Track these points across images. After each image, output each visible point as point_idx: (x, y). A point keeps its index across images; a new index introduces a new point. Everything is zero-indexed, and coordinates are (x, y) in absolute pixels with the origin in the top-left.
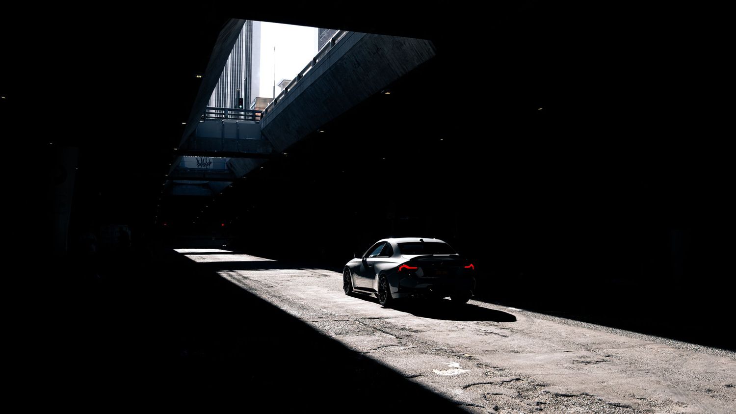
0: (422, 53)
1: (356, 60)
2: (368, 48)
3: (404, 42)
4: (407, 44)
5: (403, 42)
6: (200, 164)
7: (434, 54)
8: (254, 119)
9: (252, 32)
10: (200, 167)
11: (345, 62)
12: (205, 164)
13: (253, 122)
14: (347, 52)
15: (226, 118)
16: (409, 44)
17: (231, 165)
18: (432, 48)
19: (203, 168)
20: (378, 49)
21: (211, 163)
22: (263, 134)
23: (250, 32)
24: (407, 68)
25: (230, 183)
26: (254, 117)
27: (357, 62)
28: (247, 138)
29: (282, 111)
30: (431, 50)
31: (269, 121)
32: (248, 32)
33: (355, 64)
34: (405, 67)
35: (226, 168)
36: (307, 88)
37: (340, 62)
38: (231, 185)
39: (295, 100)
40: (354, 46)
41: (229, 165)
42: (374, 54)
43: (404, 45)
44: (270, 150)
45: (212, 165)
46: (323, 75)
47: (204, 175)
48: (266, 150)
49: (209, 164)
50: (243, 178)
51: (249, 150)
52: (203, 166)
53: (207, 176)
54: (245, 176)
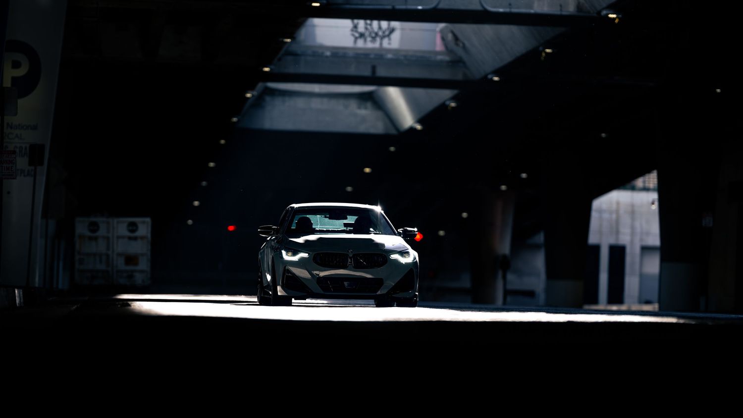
6: (362, 35)
10: (360, 43)
12: (376, 34)
19: (370, 45)
21: (393, 30)
38: (454, 98)
45: (396, 37)
47: (374, 68)
48: (561, 6)
49: (387, 33)
50: (491, 80)
51: (510, 5)
52: (369, 39)
53: (382, 72)
54: (496, 72)
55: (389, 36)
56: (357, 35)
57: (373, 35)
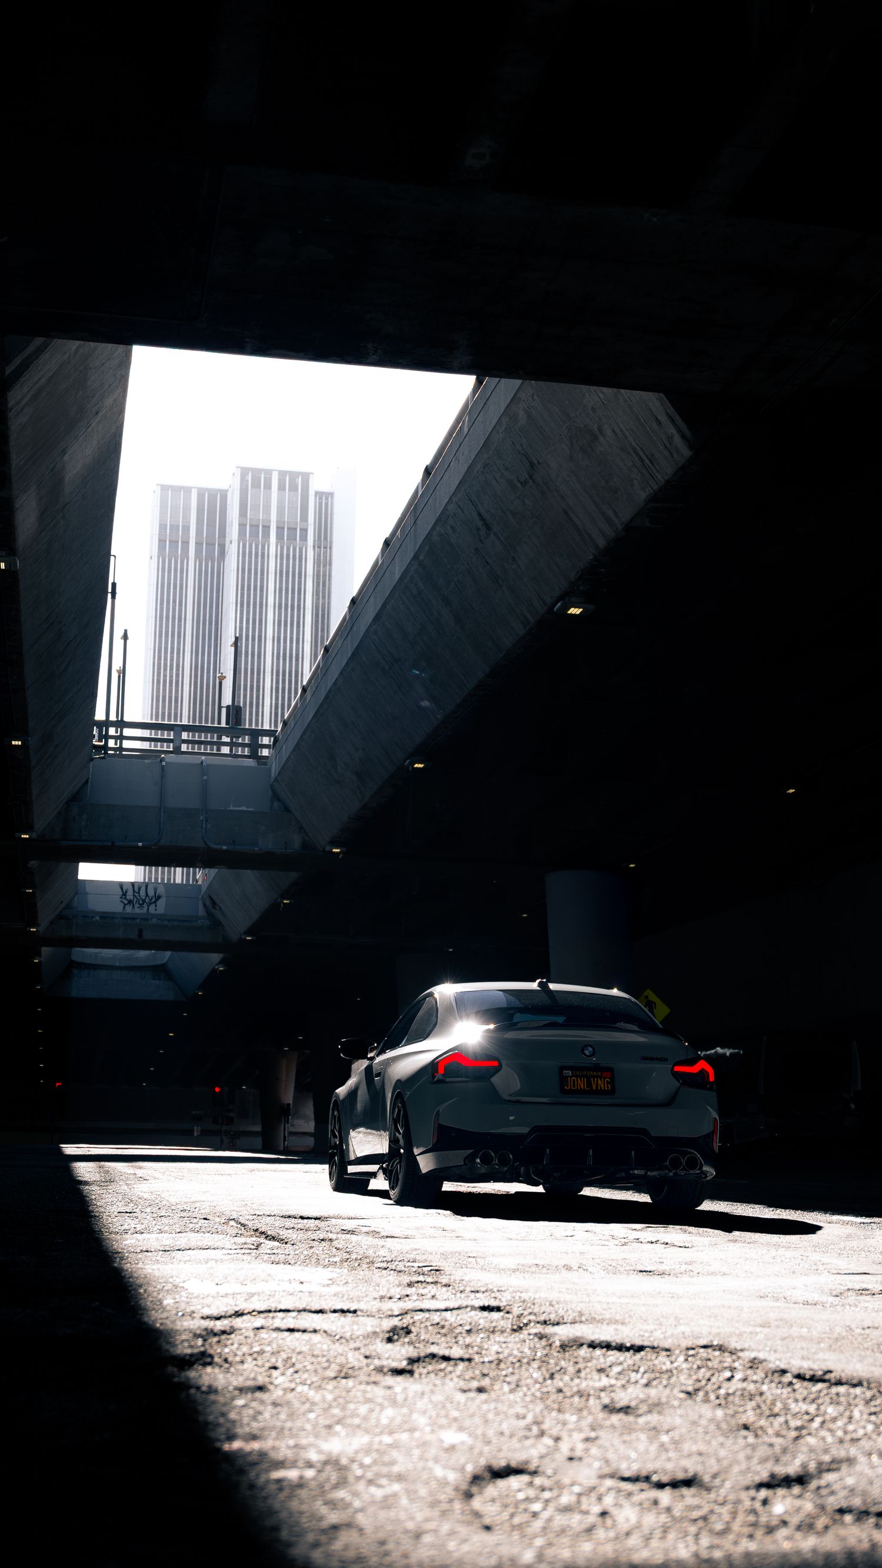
0: (652, 455)
1: (480, 515)
2: (507, 469)
3: (600, 430)
4: (609, 432)
5: (595, 428)
6: (130, 902)
7: (687, 453)
8: (254, 755)
9: (330, 565)
10: (129, 909)
11: (452, 528)
12: (144, 901)
13: (251, 762)
14: (454, 493)
15: (177, 751)
16: (613, 431)
17: (214, 904)
18: (679, 431)
19: (137, 910)
20: (532, 465)
21: (159, 897)
22: (276, 797)
23: (325, 566)
24: (615, 513)
25: (215, 957)
26: (255, 747)
27: (483, 519)
28: (231, 808)
29: (315, 715)
30: (677, 440)
31: (287, 750)
32: (319, 566)
33: (478, 529)
34: (610, 513)
35: (201, 912)
36: (367, 631)
37: (438, 529)
38: (221, 962)
39: (341, 673)
40: (470, 467)
41: (208, 902)
42: (524, 483)
43: (601, 439)
44: (296, 841)
45: (161, 903)
46: (401, 579)
47: (140, 931)
48: (286, 843)
49: (154, 900)
50: (245, 939)
51: (234, 841)
52: (137, 906)
53: (147, 935)
54: (247, 933)
55: (155, 902)
56: (126, 902)
57: (141, 902)
